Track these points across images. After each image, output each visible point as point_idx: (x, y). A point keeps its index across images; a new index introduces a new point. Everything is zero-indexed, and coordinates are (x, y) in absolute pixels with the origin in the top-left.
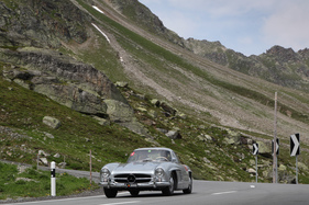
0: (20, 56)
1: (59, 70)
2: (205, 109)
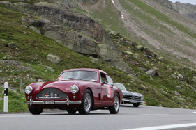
0: (36, 9)
1: (65, 21)
2: (185, 56)
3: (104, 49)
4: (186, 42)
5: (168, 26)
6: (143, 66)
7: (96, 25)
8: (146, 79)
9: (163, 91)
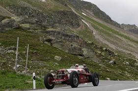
0: (47, 32)
1: (63, 37)
2: (129, 52)
3: (85, 51)
4: (129, 45)
5: (119, 37)
6: (107, 59)
7: (80, 39)
8: (109, 66)
9: (119, 72)
